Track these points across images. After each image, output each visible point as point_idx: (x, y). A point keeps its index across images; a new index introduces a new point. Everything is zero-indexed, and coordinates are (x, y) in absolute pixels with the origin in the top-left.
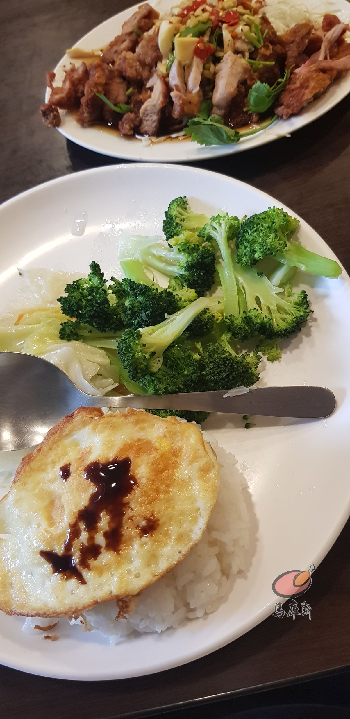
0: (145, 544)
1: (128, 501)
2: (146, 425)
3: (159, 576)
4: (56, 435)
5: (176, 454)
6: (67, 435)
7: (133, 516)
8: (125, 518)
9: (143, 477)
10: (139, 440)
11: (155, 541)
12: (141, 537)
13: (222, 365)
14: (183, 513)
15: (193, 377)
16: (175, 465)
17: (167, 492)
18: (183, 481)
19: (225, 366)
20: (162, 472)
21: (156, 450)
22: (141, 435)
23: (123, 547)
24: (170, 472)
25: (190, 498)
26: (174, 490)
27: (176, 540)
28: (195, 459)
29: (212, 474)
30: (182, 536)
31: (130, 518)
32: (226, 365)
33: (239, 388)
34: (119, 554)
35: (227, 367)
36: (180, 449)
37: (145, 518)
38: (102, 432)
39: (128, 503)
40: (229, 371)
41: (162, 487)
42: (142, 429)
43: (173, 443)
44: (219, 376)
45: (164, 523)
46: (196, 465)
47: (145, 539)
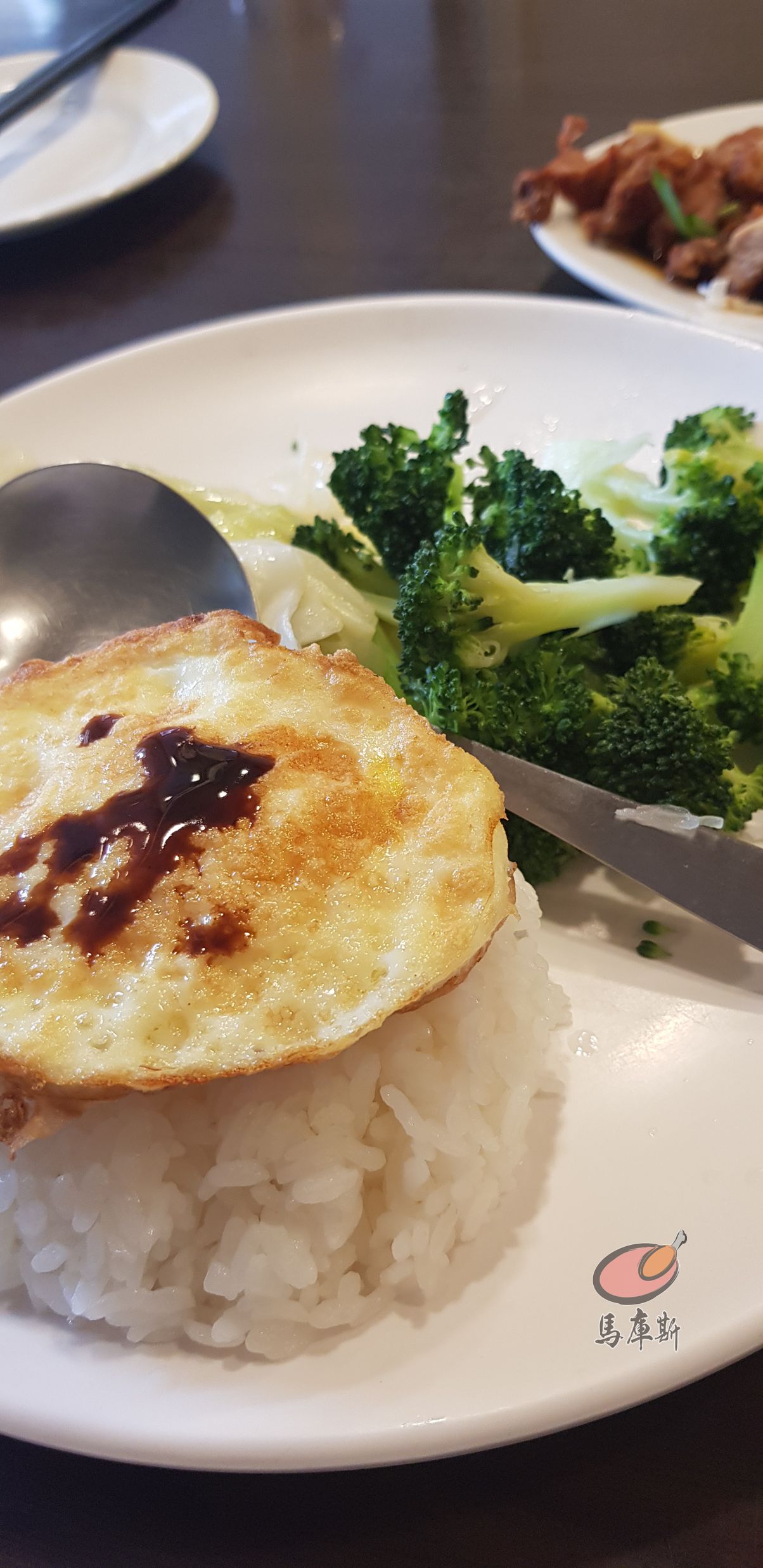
0: (178, 974)
1: (202, 845)
2: (367, 713)
3: (158, 1074)
4: (134, 645)
5: (404, 812)
6: (160, 654)
7: (191, 888)
8: (166, 881)
9: (279, 812)
10: (327, 739)
11: (208, 981)
12: (177, 950)
13: (654, 716)
14: (330, 958)
15: (560, 727)
16: (384, 837)
17: (322, 880)
18: (382, 882)
19: (660, 722)
20: (339, 832)
21: (357, 779)
22: (340, 731)
23: (112, 951)
24: (362, 844)
25: (375, 930)
26: (341, 889)
27: (270, 1015)
28: (448, 845)
29: (475, 909)
30: (292, 1018)
31: (181, 889)
32: (666, 721)
33: (673, 810)
34: (90, 962)
35: (665, 727)
36: (423, 808)
37: (219, 908)
38: (245, 678)
39: (200, 851)
40: (664, 740)
41: (315, 863)
42: (352, 719)
43: (411, 786)
44: (630, 746)
45: (264, 954)
46: (442, 864)
47: (185, 961)
